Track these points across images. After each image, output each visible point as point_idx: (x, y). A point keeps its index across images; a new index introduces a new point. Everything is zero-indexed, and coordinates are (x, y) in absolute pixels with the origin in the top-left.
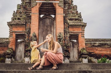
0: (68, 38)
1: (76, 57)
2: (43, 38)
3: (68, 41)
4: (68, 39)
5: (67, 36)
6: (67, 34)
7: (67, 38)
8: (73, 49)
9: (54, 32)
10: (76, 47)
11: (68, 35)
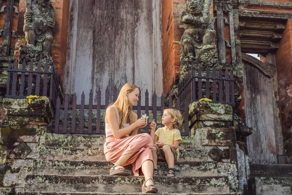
0: (232, 32)
1: (270, 146)
2: (91, 33)
3: (234, 51)
4: (233, 38)
5: (227, 25)
6: (226, 14)
7: (228, 34)
8: (253, 100)
9: (150, 11)
10: (266, 88)
11: (233, 21)
